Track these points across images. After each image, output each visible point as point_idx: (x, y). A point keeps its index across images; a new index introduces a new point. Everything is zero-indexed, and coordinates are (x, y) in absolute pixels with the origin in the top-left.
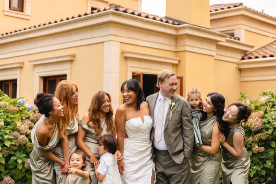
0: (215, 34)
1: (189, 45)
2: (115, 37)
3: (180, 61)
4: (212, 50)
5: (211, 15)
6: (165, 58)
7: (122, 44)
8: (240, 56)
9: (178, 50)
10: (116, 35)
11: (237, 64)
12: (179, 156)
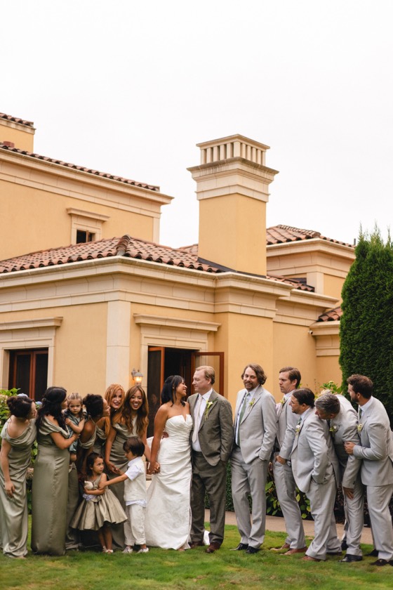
0: (274, 285)
1: (233, 304)
2: (124, 294)
3: (219, 328)
4: (270, 309)
5: (268, 250)
6: (197, 323)
7: (134, 305)
8: (315, 316)
9: (216, 311)
10: (126, 292)
11: (311, 329)
12: (214, 458)
